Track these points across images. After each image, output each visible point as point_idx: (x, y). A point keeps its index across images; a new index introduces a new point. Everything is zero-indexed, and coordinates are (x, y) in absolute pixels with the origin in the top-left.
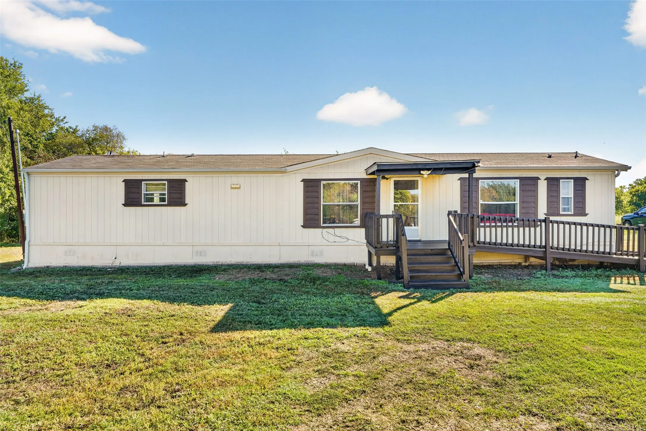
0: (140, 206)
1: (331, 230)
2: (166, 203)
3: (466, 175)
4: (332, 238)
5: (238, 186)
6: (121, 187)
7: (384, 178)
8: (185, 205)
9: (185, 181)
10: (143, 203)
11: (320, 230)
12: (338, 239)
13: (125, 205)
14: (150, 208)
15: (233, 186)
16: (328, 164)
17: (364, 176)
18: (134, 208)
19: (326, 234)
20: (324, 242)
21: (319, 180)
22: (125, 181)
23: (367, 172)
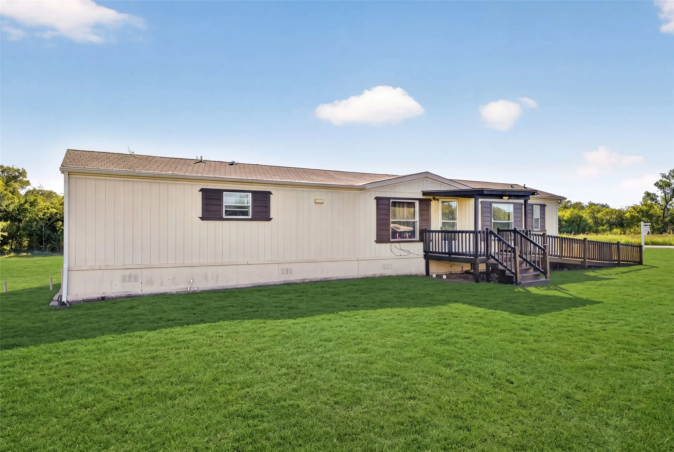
0: (221, 220)
1: (397, 245)
2: (250, 217)
4: (398, 252)
5: (321, 201)
6: (198, 198)
8: (269, 219)
9: (270, 193)
10: (224, 217)
11: (389, 244)
12: (403, 253)
13: (202, 218)
14: (232, 222)
15: (317, 201)
16: (395, 185)
17: (421, 197)
18: (214, 222)
19: (393, 248)
20: (393, 256)
21: (389, 199)
22: (202, 190)
23: (424, 194)
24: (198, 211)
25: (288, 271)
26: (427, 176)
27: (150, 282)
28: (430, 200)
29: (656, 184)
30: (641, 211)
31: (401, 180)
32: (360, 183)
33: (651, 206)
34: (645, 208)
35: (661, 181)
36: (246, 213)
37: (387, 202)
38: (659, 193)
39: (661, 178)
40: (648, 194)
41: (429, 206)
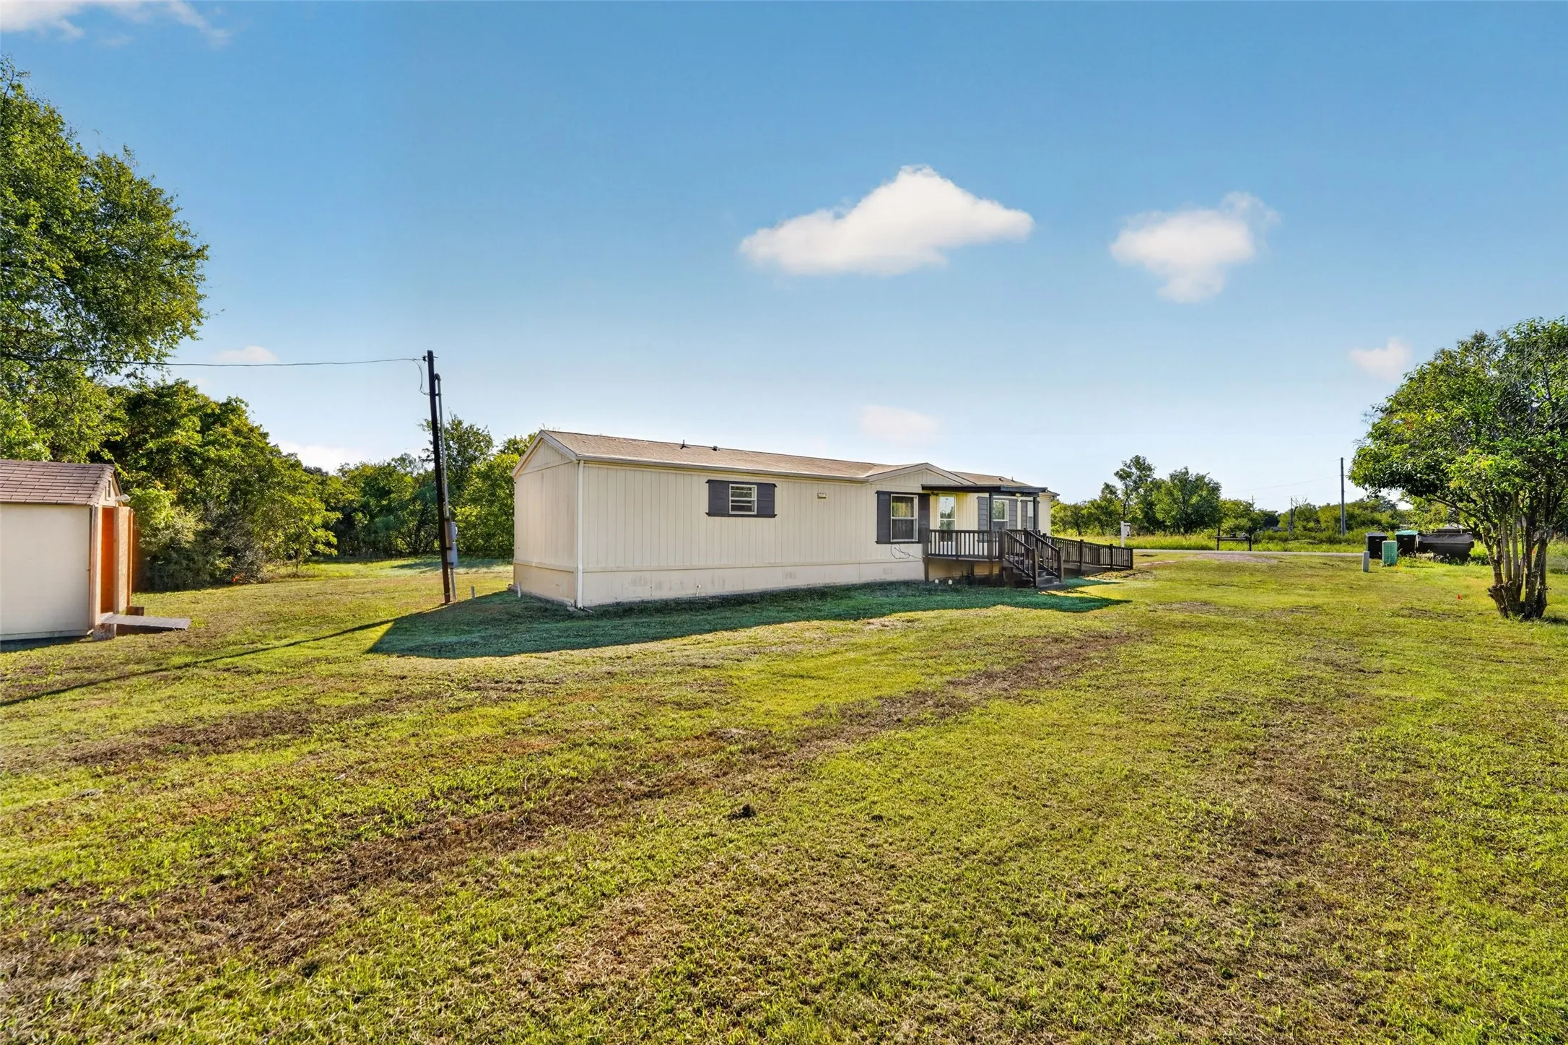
0: (727, 516)
1: (897, 546)
2: (755, 513)
3: (1031, 499)
4: (898, 555)
5: (824, 495)
6: (704, 491)
7: (933, 494)
8: (774, 516)
9: (775, 486)
10: (730, 513)
11: (890, 545)
12: (903, 554)
13: (709, 514)
14: (736, 518)
15: (821, 495)
16: (895, 477)
17: (921, 491)
18: (719, 518)
19: (893, 550)
20: (893, 559)
21: (889, 493)
22: (709, 482)
23: (924, 488)
24: (705, 507)
25: (790, 575)
26: (925, 468)
27: (659, 586)
28: (929, 495)
29: (1117, 474)
30: (1099, 507)
31: (903, 472)
32: (863, 476)
33: (1110, 501)
34: (1103, 504)
35: (1121, 470)
36: (750, 509)
37: (887, 497)
38: (1119, 485)
39: (1122, 467)
40: (1107, 486)
41: (928, 501)
